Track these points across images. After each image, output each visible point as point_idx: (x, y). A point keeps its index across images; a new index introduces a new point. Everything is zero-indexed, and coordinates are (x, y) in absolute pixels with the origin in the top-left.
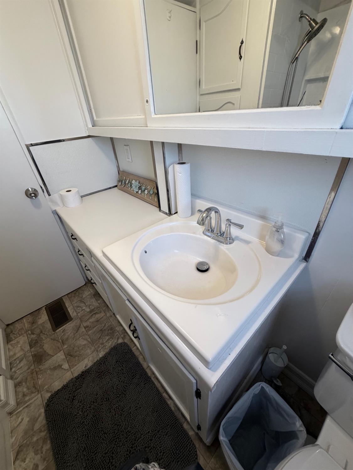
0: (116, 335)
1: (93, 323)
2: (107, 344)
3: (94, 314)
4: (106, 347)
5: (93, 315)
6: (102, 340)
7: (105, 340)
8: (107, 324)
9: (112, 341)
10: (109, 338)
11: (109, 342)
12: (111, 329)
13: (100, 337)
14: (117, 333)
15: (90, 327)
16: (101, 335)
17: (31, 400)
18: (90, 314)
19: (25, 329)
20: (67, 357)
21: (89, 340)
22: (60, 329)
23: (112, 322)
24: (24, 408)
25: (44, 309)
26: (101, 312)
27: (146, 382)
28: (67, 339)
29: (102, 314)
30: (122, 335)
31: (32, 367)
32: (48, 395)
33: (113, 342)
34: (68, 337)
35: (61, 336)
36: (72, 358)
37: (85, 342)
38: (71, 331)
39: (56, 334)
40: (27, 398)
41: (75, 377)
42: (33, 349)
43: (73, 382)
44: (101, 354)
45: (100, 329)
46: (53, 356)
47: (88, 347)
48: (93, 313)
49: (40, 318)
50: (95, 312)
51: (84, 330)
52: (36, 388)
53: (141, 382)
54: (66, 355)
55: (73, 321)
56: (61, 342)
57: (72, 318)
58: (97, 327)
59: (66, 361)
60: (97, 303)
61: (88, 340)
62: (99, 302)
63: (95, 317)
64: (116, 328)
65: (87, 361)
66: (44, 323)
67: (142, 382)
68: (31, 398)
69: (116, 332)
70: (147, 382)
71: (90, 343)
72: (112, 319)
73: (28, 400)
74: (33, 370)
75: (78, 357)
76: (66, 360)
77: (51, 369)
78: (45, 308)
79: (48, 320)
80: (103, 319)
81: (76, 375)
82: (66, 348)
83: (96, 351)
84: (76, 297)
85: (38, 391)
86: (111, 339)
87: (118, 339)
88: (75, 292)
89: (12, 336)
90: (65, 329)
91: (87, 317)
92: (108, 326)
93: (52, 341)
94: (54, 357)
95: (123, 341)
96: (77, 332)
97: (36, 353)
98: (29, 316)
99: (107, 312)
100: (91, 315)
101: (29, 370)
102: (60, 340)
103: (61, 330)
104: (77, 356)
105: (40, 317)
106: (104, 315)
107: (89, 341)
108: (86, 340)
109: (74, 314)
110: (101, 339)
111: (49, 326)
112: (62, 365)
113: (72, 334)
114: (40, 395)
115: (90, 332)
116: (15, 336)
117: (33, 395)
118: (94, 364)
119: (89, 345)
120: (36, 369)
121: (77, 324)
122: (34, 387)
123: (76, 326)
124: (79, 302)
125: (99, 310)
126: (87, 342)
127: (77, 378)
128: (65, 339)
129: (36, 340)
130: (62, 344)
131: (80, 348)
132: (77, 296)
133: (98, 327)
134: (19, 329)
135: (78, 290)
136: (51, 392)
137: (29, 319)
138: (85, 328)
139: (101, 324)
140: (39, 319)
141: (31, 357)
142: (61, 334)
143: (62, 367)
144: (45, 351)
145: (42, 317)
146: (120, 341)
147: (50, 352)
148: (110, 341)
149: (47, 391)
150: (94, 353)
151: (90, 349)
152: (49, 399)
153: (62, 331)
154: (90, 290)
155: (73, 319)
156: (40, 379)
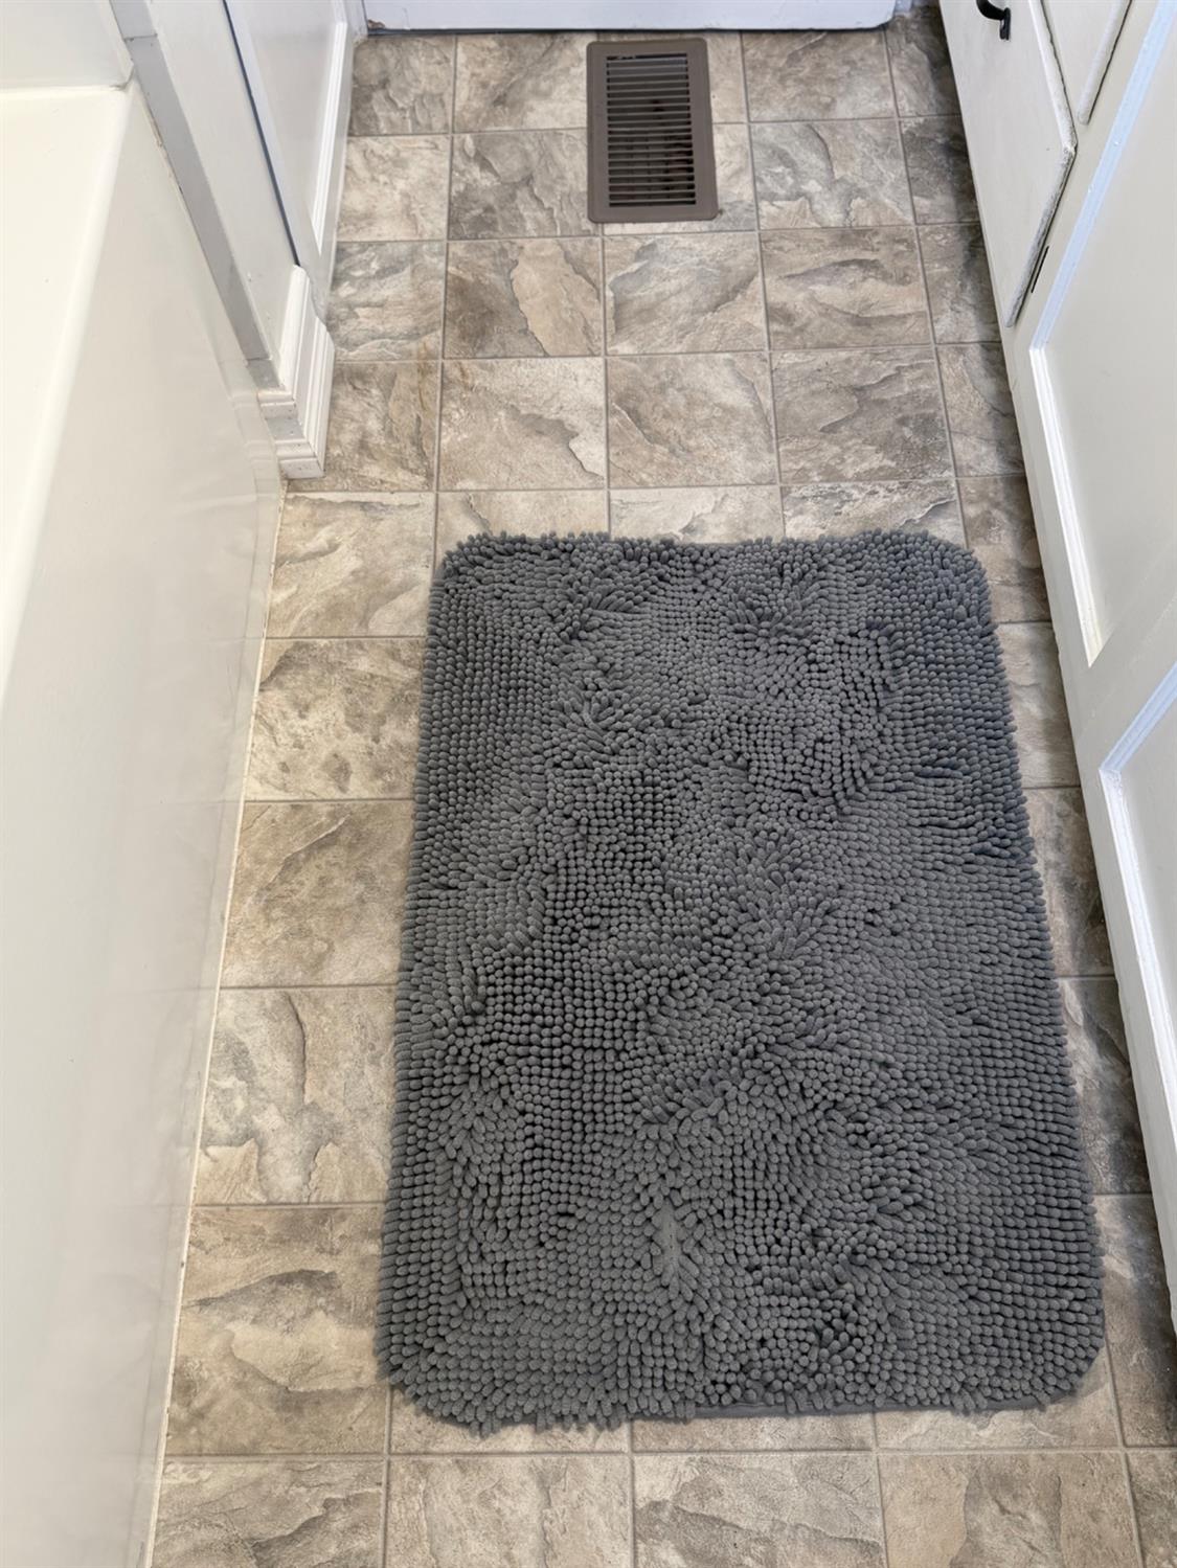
0: (937, 484)
1: (827, 311)
2: (855, 494)
3: (860, 263)
4: (843, 502)
5: (845, 263)
6: (836, 449)
7: (855, 463)
8: (908, 376)
9: (897, 498)
10: (881, 469)
11: (874, 493)
12: (927, 425)
13: (832, 428)
14: (949, 474)
15: (801, 330)
16: (846, 420)
17: (387, 490)
18: (834, 245)
19: (449, 108)
20: (615, 412)
21: (768, 403)
22: (630, 228)
23: (949, 382)
24: (348, 504)
25: (581, 45)
26: (903, 280)
27: (997, 850)
28: (648, 313)
29: (908, 300)
30: (971, 502)
31: (433, 341)
32: (466, 529)
33: (897, 507)
34: (657, 304)
35: (620, 273)
36: (639, 434)
37: (735, 397)
38: (684, 281)
39: (598, 240)
40: (373, 471)
41: (621, 542)
42: (458, 248)
43: (601, 557)
44: (803, 526)
45: (854, 378)
46: (546, 355)
47: (746, 436)
48: (851, 253)
49: (546, 95)
50: (869, 256)
51: (758, 319)
52: (422, 455)
53: (966, 827)
54: (612, 394)
55: (714, 224)
56: (611, 304)
57: (722, 202)
58: (843, 355)
59: (603, 430)
60: (908, 207)
61: (762, 398)
62: (923, 204)
63: (853, 286)
64: (958, 444)
65: (710, 507)
66: (555, 133)
67: (972, 830)
68: (393, 484)
69: (947, 467)
70: (998, 856)
71: (765, 419)
72: (959, 366)
73: (373, 482)
74: (430, 355)
75: (672, 451)
76: (603, 423)
77: (514, 411)
78: (590, 48)
79: (584, 133)
80: (897, 330)
81: (628, 529)
82: (625, 357)
83: (777, 488)
84: (789, 82)
85: (429, 476)
86: (894, 484)
87: (939, 509)
88: (797, 45)
89: (378, 105)
90: (653, 246)
91: (810, 260)
92: (912, 397)
93: (569, 269)
94: (547, 360)
95: (961, 541)
96: (715, 308)
97: (469, 278)
98: (490, 42)
99: (946, 306)
100: (836, 257)
101: (413, 346)
102: (609, 294)
103: (635, 236)
104: (666, 441)
105: (544, 86)
106: (920, 315)
107: (759, 407)
108: (751, 388)
109: (736, 191)
110: (837, 443)
111: (574, 166)
112: (574, 435)
113: (685, 300)
114: (429, 498)
115: (790, 358)
116: (395, 116)
117: (402, 476)
118: (744, 549)
119: (750, 429)
120: (447, 364)
121: (731, 263)
122: (417, 442)
123: (721, 267)
124: (797, 126)
125: (901, 264)
126: (748, 405)
127: (631, 551)
128: (636, 305)
129: (489, 209)
130: (611, 322)
131: (702, 414)
132: (801, 81)
133: (848, 361)
134: (419, 92)
135: (821, 43)
136: (484, 523)
137: (483, 63)
138: (772, 313)
139: (875, 356)
140: (536, 93)
141: (441, 283)
142: (627, 264)
143: (574, 445)
144: (515, 302)
145: (555, 94)
146: (947, 530)
147: (540, 325)
148: (882, 492)
149: (469, 508)
150: (764, 491)
151: (753, 455)
152: (470, 547)
153: (637, 245)
154: (903, 89)
155: (721, 212)
156: (451, 425)
